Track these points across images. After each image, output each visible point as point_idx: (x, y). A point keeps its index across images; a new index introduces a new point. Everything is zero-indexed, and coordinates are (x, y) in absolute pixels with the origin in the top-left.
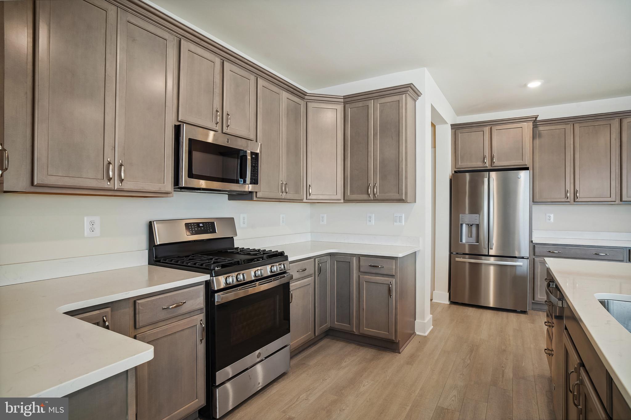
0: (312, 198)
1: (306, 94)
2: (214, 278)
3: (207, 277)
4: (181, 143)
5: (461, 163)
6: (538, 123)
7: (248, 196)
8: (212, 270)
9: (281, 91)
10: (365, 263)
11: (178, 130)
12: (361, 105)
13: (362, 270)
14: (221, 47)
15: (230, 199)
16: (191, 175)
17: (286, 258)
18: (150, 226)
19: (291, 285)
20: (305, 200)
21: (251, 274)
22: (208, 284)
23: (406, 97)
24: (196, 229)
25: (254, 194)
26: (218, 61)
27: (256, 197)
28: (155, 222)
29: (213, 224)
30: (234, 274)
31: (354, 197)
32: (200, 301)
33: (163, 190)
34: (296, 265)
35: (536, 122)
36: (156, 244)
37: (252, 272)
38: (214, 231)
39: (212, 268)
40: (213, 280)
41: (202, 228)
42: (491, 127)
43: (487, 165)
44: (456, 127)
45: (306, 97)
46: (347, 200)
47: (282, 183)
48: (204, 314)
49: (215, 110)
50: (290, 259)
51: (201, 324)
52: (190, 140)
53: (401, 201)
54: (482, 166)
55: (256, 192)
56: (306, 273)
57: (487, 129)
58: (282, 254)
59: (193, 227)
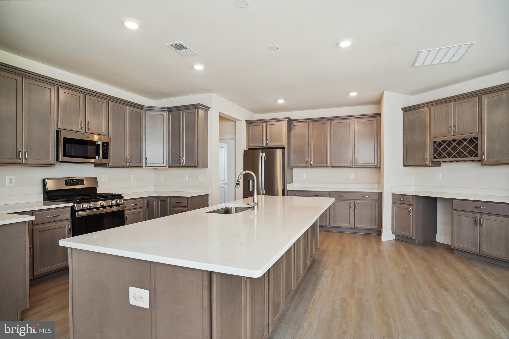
0: (148, 166)
1: (144, 106)
2: (76, 205)
3: (72, 204)
4: (59, 140)
5: (251, 144)
6: (293, 121)
7: (103, 165)
8: (74, 201)
9: (126, 107)
10: (173, 201)
11: (58, 133)
12: (176, 113)
13: (172, 204)
14: (84, 89)
15: (94, 167)
16: (65, 155)
17: (123, 197)
18: (44, 181)
19: (125, 212)
20: (144, 167)
21: (99, 204)
22: (73, 207)
23: (198, 110)
24: (72, 183)
25: (107, 164)
26: (82, 96)
27: (109, 165)
28: (46, 179)
29: (82, 180)
30: (88, 204)
31: (173, 165)
32: (68, 215)
33: (49, 163)
34: (130, 201)
35: (290, 122)
36: (47, 190)
37: (99, 203)
38: (83, 184)
39: (75, 200)
40: (75, 206)
41: (76, 182)
42: (266, 123)
43: (264, 145)
44: (249, 123)
45: (144, 108)
46: (170, 167)
47: (126, 158)
48: (71, 222)
49: (80, 121)
50: (125, 198)
51: (68, 226)
52: (64, 138)
53: (195, 167)
54: (261, 146)
55: (109, 163)
56: (137, 206)
57: (264, 124)
58: (120, 195)
59: (70, 182)
